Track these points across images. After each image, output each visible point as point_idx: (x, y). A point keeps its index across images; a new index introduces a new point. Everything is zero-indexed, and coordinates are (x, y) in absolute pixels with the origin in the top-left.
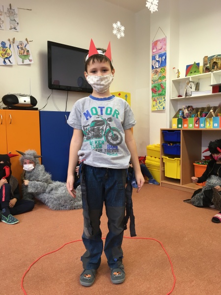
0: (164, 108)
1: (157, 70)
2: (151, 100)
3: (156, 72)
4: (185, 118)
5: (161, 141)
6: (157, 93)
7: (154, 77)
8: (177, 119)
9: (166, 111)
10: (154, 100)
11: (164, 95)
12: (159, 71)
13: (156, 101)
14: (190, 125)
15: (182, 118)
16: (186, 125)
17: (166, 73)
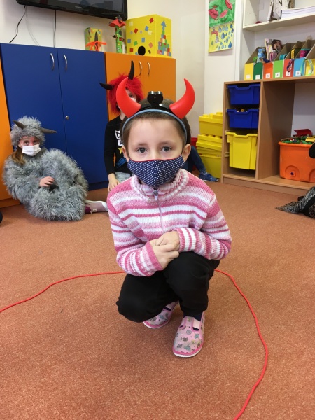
0: (230, 46)
2: (207, 32)
4: (268, 62)
5: (225, 106)
6: (219, 18)
8: (253, 64)
9: (234, 50)
10: (214, 32)
11: (232, 21)
13: (217, 34)
14: (276, 74)
15: (263, 62)
16: (269, 75)
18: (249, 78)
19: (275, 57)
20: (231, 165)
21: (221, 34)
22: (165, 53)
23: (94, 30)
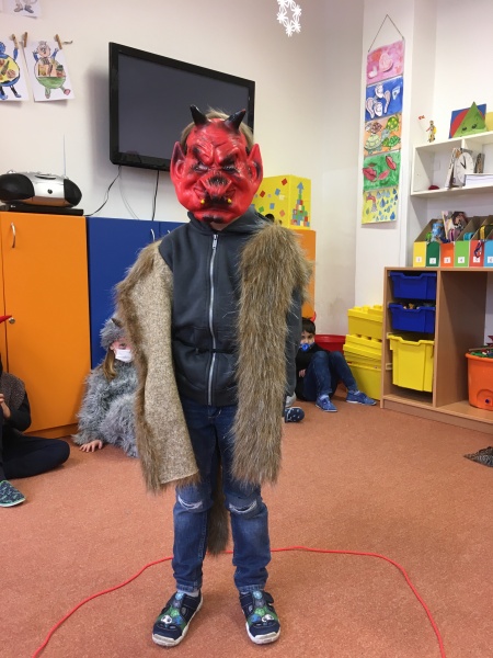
0: (393, 217)
1: (379, 121)
2: (361, 197)
3: (377, 128)
4: (448, 241)
5: (386, 299)
6: (377, 181)
7: (370, 139)
8: (425, 244)
9: (398, 223)
10: (370, 198)
11: (396, 184)
12: (384, 125)
13: (374, 200)
15: (440, 241)
16: (449, 259)
17: (399, 130)
18: (419, 263)
19: (458, 236)
20: (394, 383)
21: (380, 200)
22: (302, 223)
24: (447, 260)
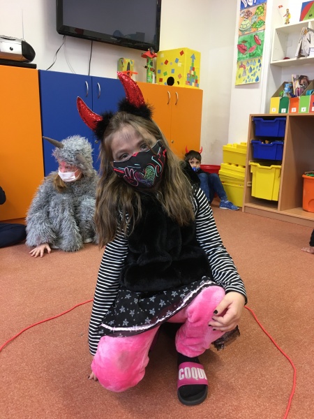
0: (257, 79)
1: (251, 9)
2: (235, 66)
3: (248, 14)
4: (295, 96)
5: (250, 137)
6: (247, 54)
7: (243, 23)
8: (279, 98)
9: (261, 84)
10: (242, 66)
11: (260, 56)
12: (254, 13)
13: (245, 68)
14: (302, 108)
15: (289, 96)
16: (295, 109)
17: (265, 16)
18: (274, 111)
19: (302, 92)
20: (253, 195)
21: (249, 68)
22: (193, 84)
23: (127, 60)
24: (294, 110)
